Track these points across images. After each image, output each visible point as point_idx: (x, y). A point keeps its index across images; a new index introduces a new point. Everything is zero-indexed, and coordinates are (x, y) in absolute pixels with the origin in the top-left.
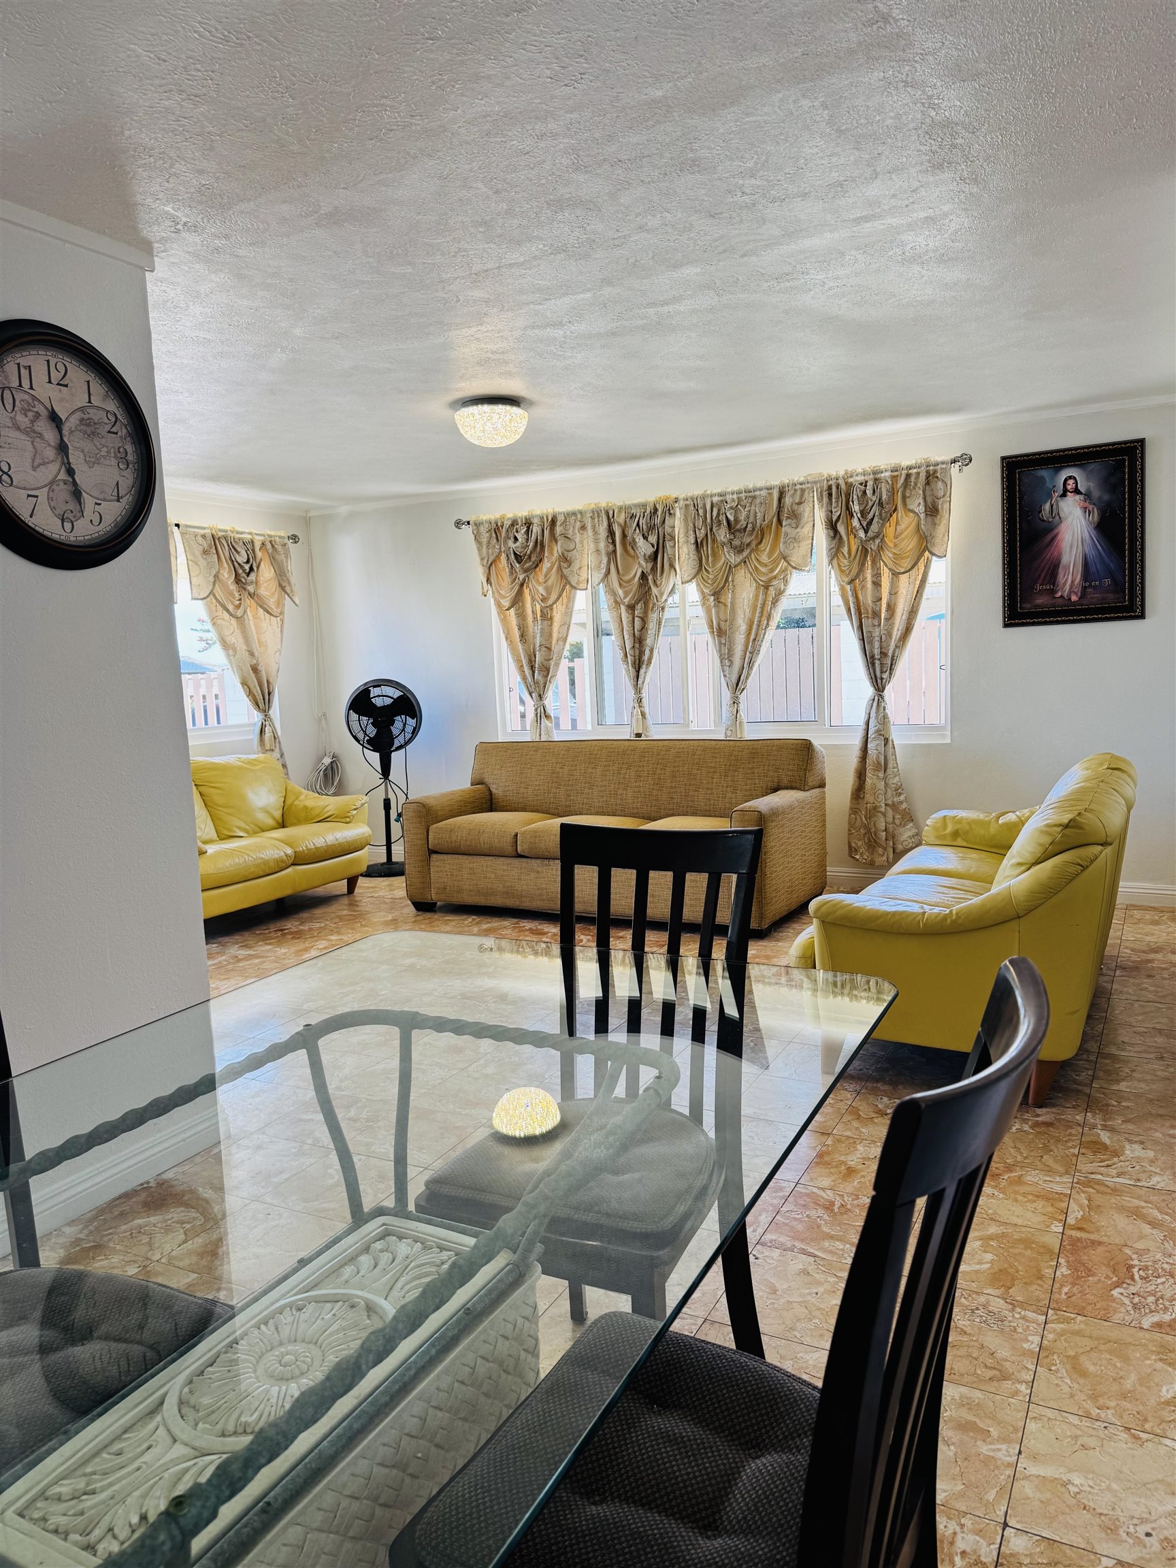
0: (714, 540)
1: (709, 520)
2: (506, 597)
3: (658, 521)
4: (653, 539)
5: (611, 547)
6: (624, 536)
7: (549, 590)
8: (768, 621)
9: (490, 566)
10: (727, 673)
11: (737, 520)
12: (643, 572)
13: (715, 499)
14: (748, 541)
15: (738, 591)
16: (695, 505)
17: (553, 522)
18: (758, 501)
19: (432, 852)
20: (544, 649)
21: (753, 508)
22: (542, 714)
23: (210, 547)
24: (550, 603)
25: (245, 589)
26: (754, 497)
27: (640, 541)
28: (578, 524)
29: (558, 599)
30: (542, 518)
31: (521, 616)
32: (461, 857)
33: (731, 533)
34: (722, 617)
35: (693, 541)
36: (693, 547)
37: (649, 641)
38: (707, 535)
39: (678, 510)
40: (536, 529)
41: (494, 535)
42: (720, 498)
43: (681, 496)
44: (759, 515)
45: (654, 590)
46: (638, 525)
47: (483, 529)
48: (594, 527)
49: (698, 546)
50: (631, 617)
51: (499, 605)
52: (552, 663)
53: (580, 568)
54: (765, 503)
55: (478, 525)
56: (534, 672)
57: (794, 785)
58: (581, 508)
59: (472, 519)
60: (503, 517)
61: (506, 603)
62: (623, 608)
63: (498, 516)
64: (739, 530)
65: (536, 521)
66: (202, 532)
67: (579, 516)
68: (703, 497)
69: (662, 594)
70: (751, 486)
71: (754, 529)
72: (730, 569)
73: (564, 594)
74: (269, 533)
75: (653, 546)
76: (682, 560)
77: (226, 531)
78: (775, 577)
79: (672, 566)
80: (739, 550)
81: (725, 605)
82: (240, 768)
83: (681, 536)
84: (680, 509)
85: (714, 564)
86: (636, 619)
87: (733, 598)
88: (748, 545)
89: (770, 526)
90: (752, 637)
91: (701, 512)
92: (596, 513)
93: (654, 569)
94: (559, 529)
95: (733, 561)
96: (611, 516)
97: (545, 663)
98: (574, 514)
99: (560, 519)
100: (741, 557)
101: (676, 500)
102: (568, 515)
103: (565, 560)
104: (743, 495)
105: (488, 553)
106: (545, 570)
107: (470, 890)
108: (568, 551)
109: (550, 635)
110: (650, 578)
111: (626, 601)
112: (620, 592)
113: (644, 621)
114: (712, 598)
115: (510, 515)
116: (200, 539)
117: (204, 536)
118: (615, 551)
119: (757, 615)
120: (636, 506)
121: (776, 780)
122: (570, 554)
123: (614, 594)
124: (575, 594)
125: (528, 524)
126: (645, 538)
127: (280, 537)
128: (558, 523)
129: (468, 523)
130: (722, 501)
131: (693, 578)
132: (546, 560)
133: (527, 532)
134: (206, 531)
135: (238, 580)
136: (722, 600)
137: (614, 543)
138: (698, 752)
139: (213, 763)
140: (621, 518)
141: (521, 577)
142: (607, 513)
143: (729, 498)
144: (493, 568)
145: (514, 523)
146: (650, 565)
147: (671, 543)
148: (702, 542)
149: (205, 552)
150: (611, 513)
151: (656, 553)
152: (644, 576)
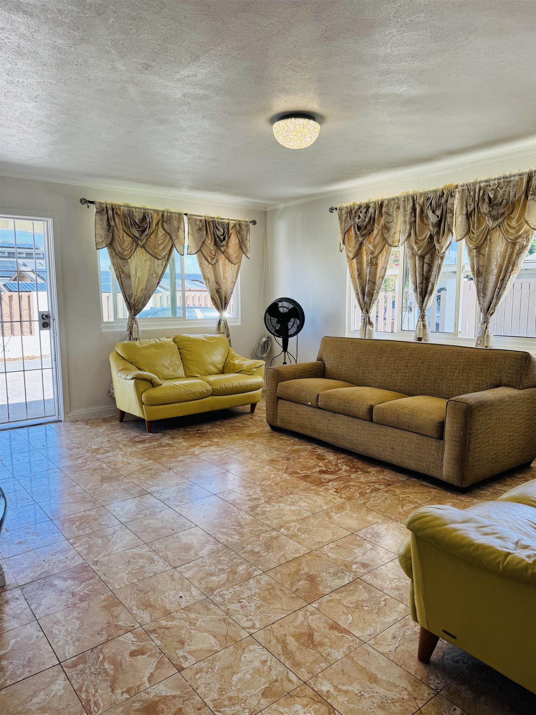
0: (479, 212)
1: (476, 199)
2: (352, 252)
3: (443, 201)
4: (438, 212)
5: (413, 219)
6: (422, 211)
7: (375, 247)
8: (513, 267)
9: (346, 233)
10: (481, 302)
11: (495, 198)
12: (431, 234)
13: (482, 185)
14: (503, 211)
15: (494, 246)
16: (468, 189)
17: (381, 205)
18: (512, 184)
19: (278, 398)
20: (371, 283)
21: (508, 188)
22: (367, 322)
23: (203, 226)
24: (376, 254)
25: (219, 249)
26: (510, 182)
27: (430, 214)
28: (396, 206)
29: (380, 252)
30: (375, 203)
31: (360, 263)
32: (292, 403)
33: (490, 206)
34: (481, 263)
35: (464, 212)
36: (464, 217)
37: (432, 279)
38: (474, 208)
39: (457, 193)
40: (371, 210)
41: (349, 215)
42: (486, 184)
43: (460, 183)
44: (512, 194)
45: (437, 246)
46: (431, 204)
47: (344, 212)
48: (404, 207)
49: (468, 216)
50: (421, 263)
51: (348, 257)
52: (375, 291)
53: (395, 233)
54: (518, 184)
55: (341, 210)
56: (364, 296)
57: (511, 384)
58: (398, 196)
59: (338, 206)
60: (354, 204)
61: (351, 256)
62: (417, 257)
63: (351, 203)
64: (497, 205)
65: (372, 205)
66: (200, 218)
67: (396, 201)
68: (474, 184)
69: (442, 248)
70: (508, 174)
71: (507, 203)
72: (489, 231)
73: (384, 249)
74: (239, 219)
75: (438, 217)
76: (457, 225)
77: (214, 218)
78: (520, 236)
79: (450, 230)
80: (495, 218)
81: (484, 256)
82: (203, 341)
83: (458, 210)
84: (459, 192)
85: (478, 228)
86: (425, 265)
87: (490, 251)
88: (503, 214)
89: (519, 200)
90: (501, 278)
91: (472, 193)
92: (406, 198)
93: (438, 233)
94: (384, 210)
95: (490, 226)
96: (415, 199)
97: (371, 291)
98: (394, 199)
99: (386, 203)
100: (497, 223)
101: (457, 187)
102: (390, 201)
103: (386, 228)
104: (501, 181)
105: (345, 226)
106: (374, 235)
107: (295, 424)
108: (388, 223)
109: (376, 275)
110: (435, 238)
111: (419, 253)
112: (415, 247)
113: (430, 266)
114: (475, 251)
115: (358, 203)
116: (198, 223)
117: (201, 221)
118: (415, 221)
119: (506, 262)
120: (430, 192)
121: (498, 379)
122: (389, 225)
123: (412, 249)
124: (391, 250)
125: (368, 207)
126: (434, 212)
127: (245, 222)
128: (384, 205)
129: (336, 209)
130: (487, 186)
131: (463, 238)
132: (375, 229)
133: (366, 212)
134: (202, 218)
135: (216, 244)
136: (481, 252)
137: (415, 216)
138: (448, 354)
139: (190, 338)
140: (421, 201)
141: (361, 239)
142: (413, 198)
143: (492, 183)
144: (346, 235)
145: (360, 207)
146: (435, 230)
147: (450, 215)
148: (471, 213)
149: (200, 229)
150: (415, 197)
151: (440, 222)
152: (431, 237)
